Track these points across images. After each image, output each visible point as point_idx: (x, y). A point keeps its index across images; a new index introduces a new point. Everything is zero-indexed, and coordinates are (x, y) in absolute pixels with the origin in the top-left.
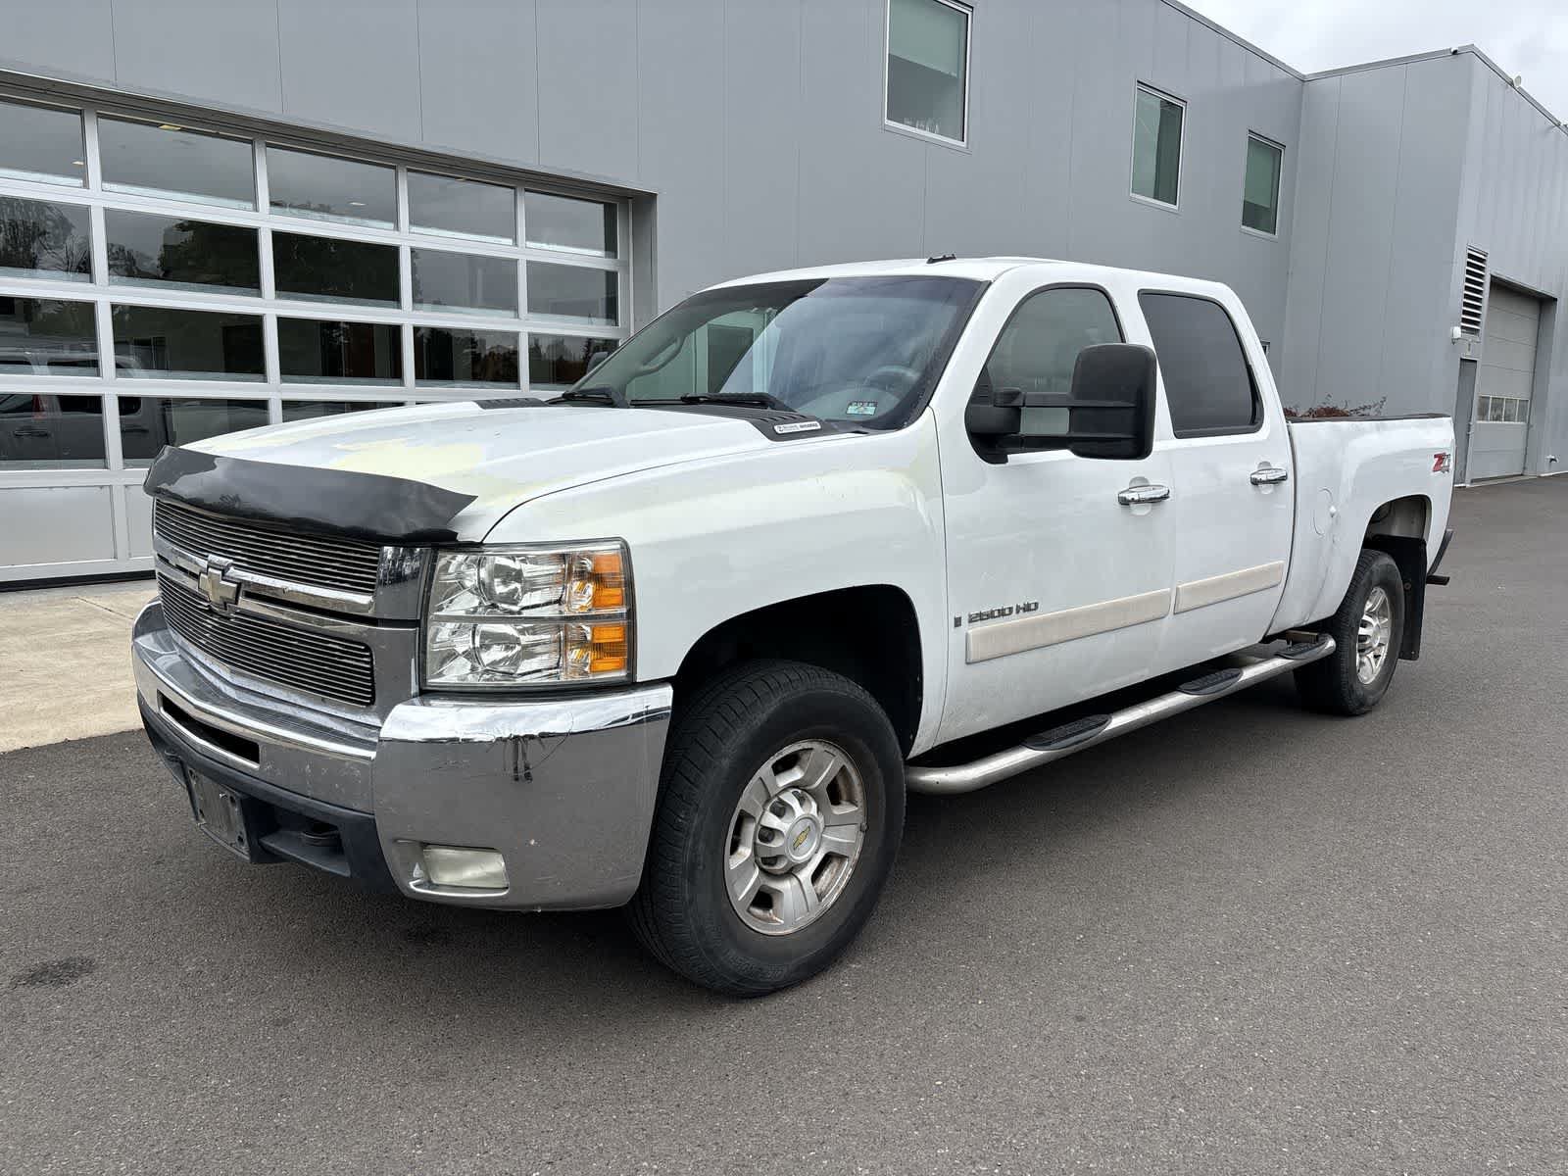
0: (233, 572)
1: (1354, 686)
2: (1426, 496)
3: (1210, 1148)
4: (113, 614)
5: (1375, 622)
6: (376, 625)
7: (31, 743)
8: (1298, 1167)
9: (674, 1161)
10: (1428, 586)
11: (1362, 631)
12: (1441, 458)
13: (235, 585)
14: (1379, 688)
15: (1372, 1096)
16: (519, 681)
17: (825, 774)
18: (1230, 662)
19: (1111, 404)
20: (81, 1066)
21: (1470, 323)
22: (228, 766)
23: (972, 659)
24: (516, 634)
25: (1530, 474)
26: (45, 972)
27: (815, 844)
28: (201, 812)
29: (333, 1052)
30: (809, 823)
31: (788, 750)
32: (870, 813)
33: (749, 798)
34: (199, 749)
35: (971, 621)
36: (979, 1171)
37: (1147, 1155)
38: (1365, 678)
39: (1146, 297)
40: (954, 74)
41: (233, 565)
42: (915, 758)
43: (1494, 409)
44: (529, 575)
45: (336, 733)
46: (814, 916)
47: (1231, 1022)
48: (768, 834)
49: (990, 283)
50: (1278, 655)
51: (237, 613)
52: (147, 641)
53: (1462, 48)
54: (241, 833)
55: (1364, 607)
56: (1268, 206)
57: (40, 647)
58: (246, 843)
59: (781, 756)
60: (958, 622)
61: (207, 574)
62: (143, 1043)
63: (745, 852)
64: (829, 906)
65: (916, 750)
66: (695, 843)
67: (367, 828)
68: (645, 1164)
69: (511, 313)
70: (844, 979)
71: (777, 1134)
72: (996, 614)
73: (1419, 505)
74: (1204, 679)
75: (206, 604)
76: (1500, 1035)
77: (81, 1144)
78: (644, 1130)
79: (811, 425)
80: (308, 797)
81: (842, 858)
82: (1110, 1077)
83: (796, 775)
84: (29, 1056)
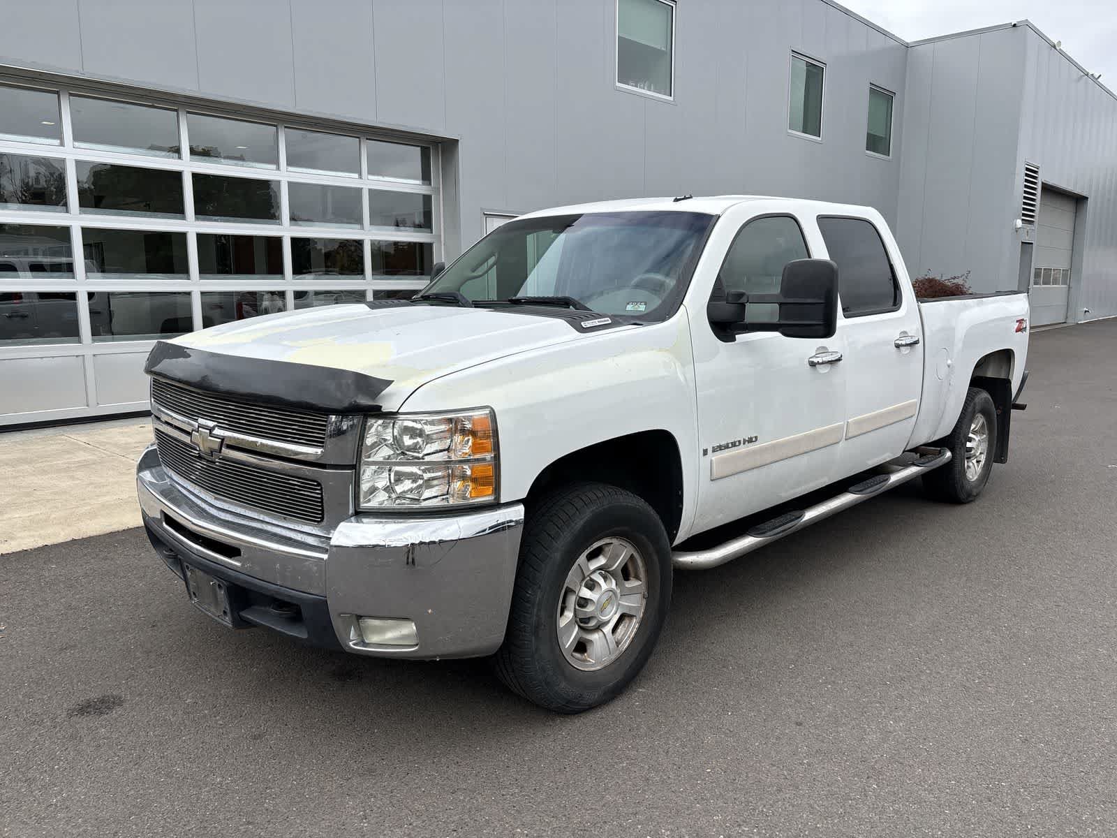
0: (217, 431)
1: (964, 483)
2: (1010, 349)
3: (896, 812)
4: (90, 447)
5: (977, 438)
6: (326, 468)
7: (49, 542)
8: (956, 824)
9: (538, 828)
10: (1013, 411)
11: (969, 445)
12: (1020, 321)
13: (220, 440)
14: (980, 485)
15: (1001, 773)
16: (424, 504)
17: (619, 561)
18: (881, 470)
19: (809, 301)
20: (126, 771)
21: (1028, 217)
22: (218, 564)
23: (715, 476)
24: (420, 472)
25: (1071, 322)
26: (89, 706)
27: (614, 609)
28: (194, 594)
29: (296, 757)
30: (611, 593)
31: (596, 545)
32: (650, 586)
33: (572, 578)
34: (196, 552)
35: (714, 451)
36: (744, 831)
37: (855, 818)
38: (971, 477)
39: (822, 220)
40: (663, 49)
41: (217, 426)
42: (676, 546)
43: (1044, 276)
44: (429, 433)
45: (296, 541)
46: (613, 657)
47: (901, 724)
48: (583, 602)
49: (719, 217)
50: (914, 464)
51: (220, 459)
52: (147, 475)
53: (1019, 22)
54: (225, 608)
55: (970, 428)
56: (884, 136)
57: (44, 472)
58: (229, 615)
59: (592, 549)
60: (705, 452)
61: (198, 432)
62: (166, 754)
63: (569, 615)
64: (623, 650)
65: (677, 542)
66: (539, 610)
67: (321, 606)
68: (519, 830)
69: (358, 226)
70: (636, 698)
71: (604, 808)
72: (730, 445)
73: (1006, 356)
74: (865, 482)
75: (197, 452)
76: (1084, 729)
77: (136, 825)
78: (514, 807)
79: (605, 321)
80: (277, 585)
81: (631, 617)
82: (824, 764)
83: (601, 561)
84: (89, 765)
